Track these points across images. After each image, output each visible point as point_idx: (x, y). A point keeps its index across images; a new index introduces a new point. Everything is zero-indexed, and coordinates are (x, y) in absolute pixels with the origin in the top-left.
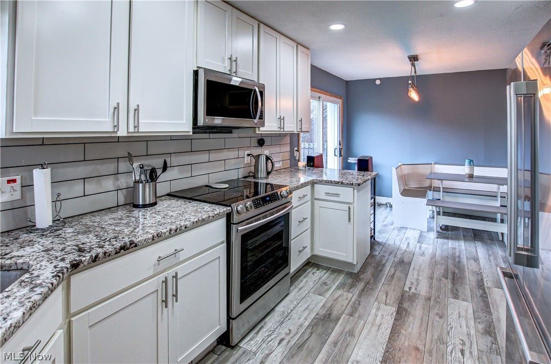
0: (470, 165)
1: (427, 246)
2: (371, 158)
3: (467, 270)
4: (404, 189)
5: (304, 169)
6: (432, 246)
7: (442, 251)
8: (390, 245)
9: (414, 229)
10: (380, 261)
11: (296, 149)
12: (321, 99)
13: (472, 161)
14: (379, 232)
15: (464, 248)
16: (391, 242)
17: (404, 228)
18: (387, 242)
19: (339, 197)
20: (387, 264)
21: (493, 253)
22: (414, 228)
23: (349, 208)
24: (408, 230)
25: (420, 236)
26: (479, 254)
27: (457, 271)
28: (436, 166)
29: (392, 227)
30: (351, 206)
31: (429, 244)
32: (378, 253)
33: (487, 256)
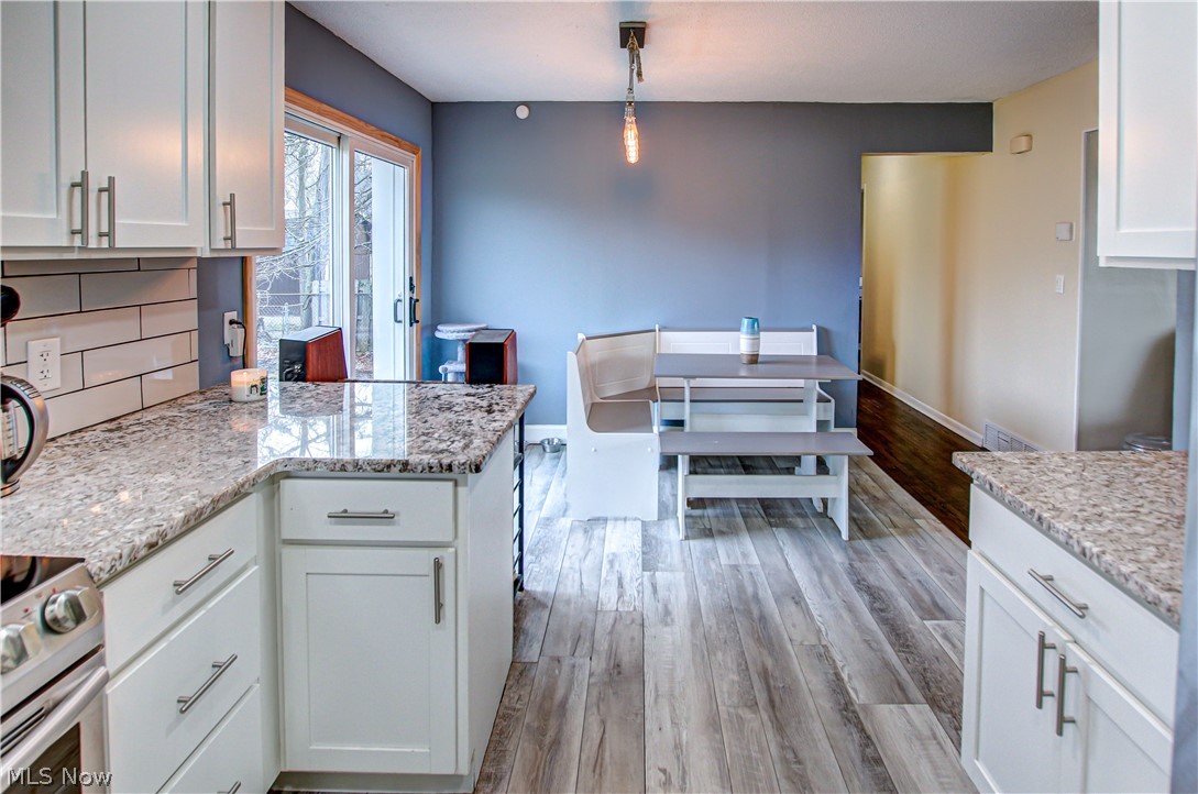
0: (753, 333)
1: (668, 575)
2: (512, 336)
3: (789, 647)
4: (593, 404)
5: (255, 396)
6: (683, 574)
7: (712, 585)
8: (568, 602)
9: (625, 519)
10: (550, 691)
11: (233, 315)
12: (346, 144)
13: (757, 320)
14: (532, 554)
15: (756, 561)
16: (570, 589)
17: (598, 519)
18: (561, 589)
19: (393, 524)
20: (573, 698)
21: (822, 559)
22: (623, 515)
23: (438, 565)
24: (610, 525)
25: (644, 543)
26: (797, 576)
27: (769, 663)
28: (666, 335)
29: (565, 523)
30: (447, 555)
31: (671, 568)
32: (536, 648)
33: (815, 577)
